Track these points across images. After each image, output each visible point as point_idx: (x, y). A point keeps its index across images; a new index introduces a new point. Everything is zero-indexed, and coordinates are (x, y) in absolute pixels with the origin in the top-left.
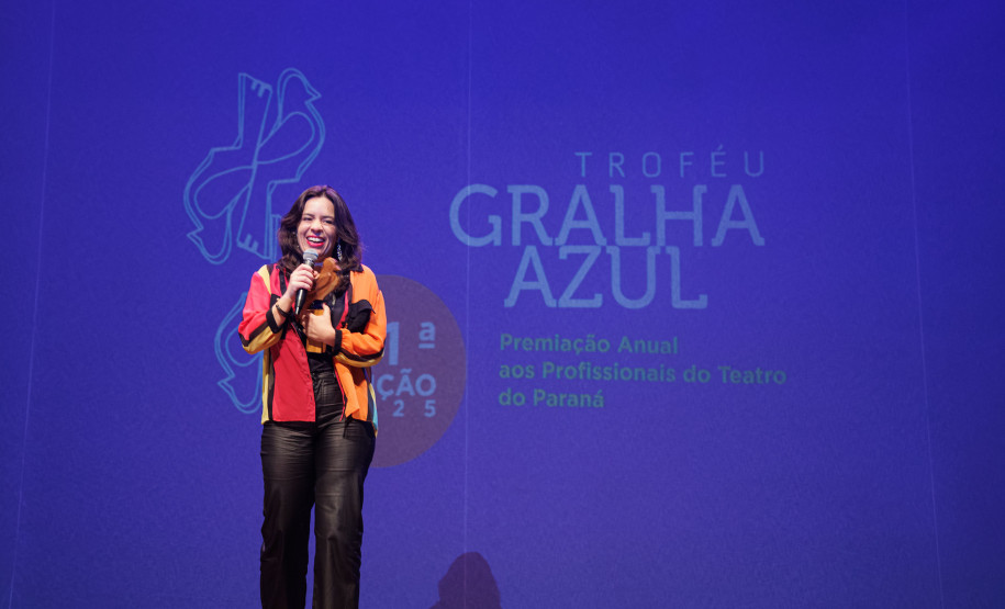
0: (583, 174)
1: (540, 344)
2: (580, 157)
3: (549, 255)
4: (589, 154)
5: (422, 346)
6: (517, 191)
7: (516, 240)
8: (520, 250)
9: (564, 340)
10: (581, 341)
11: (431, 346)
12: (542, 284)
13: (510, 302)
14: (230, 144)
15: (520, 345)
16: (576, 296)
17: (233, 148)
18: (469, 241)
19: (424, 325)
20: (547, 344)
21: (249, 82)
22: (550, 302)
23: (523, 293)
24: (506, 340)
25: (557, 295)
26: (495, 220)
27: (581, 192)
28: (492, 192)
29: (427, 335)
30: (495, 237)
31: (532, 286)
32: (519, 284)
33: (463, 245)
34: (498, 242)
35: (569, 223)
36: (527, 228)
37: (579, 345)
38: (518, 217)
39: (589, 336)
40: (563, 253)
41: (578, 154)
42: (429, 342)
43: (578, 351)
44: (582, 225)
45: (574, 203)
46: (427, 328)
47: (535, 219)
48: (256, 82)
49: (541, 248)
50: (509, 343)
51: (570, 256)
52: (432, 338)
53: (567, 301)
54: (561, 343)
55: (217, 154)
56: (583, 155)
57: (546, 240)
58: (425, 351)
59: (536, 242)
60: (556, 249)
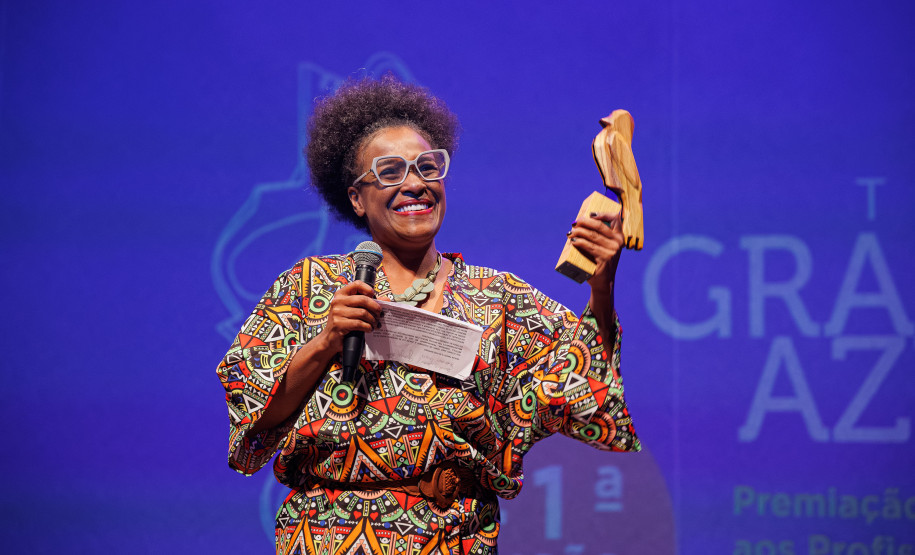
0: (872, 214)
1: (804, 505)
2: (864, 189)
3: (813, 353)
4: (881, 181)
5: (602, 507)
6: (756, 246)
7: (757, 326)
8: (764, 346)
9: (845, 498)
10: (874, 499)
11: (615, 507)
12: (803, 402)
13: (749, 432)
14: (286, 177)
15: (768, 506)
16: (864, 421)
17: (290, 184)
18: (677, 330)
19: (604, 470)
20: (816, 505)
21: (316, 78)
22: (818, 432)
23: (771, 419)
24: (744, 497)
25: (830, 419)
26: (721, 296)
27: (867, 246)
28: (711, 247)
29: (608, 487)
30: (721, 324)
31: (784, 405)
32: (764, 402)
33: (667, 338)
34: (725, 331)
35: (848, 299)
36: (776, 310)
37: (872, 507)
38: (759, 290)
39: (889, 491)
40: (840, 348)
41: (861, 181)
42: (611, 500)
43: (871, 517)
44: (871, 300)
45: (856, 263)
46: (608, 476)
47: (789, 292)
48: (326, 77)
49: (800, 342)
50: (748, 502)
51: (851, 354)
52: (616, 492)
53: (847, 431)
54: (839, 503)
55: (265, 196)
56: (871, 183)
57: (808, 327)
58: (606, 515)
59: (791, 330)
60: (825, 342)
